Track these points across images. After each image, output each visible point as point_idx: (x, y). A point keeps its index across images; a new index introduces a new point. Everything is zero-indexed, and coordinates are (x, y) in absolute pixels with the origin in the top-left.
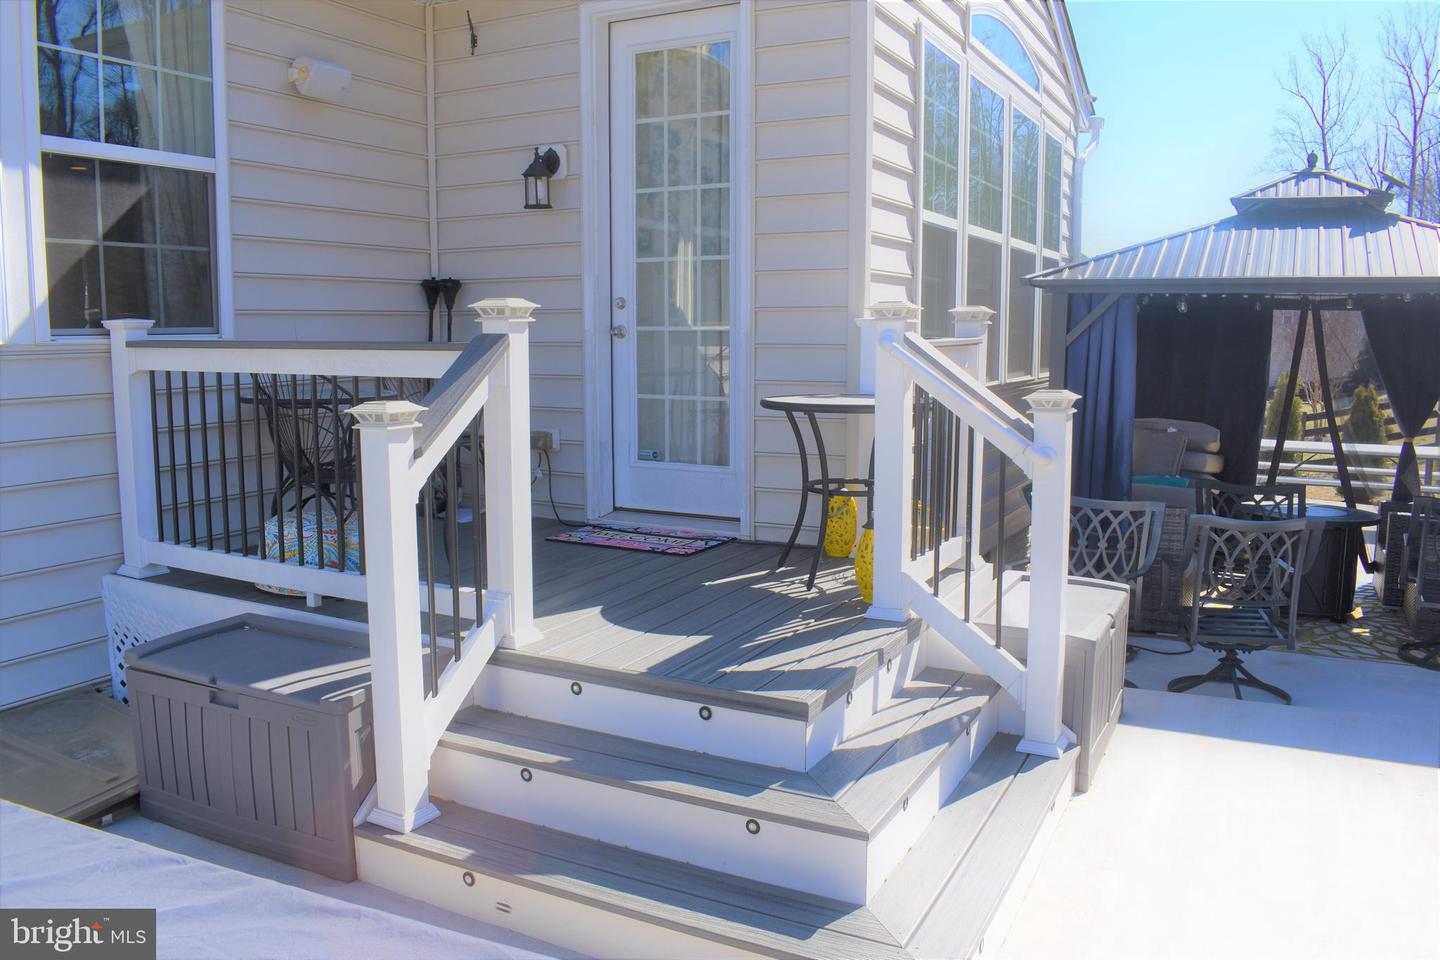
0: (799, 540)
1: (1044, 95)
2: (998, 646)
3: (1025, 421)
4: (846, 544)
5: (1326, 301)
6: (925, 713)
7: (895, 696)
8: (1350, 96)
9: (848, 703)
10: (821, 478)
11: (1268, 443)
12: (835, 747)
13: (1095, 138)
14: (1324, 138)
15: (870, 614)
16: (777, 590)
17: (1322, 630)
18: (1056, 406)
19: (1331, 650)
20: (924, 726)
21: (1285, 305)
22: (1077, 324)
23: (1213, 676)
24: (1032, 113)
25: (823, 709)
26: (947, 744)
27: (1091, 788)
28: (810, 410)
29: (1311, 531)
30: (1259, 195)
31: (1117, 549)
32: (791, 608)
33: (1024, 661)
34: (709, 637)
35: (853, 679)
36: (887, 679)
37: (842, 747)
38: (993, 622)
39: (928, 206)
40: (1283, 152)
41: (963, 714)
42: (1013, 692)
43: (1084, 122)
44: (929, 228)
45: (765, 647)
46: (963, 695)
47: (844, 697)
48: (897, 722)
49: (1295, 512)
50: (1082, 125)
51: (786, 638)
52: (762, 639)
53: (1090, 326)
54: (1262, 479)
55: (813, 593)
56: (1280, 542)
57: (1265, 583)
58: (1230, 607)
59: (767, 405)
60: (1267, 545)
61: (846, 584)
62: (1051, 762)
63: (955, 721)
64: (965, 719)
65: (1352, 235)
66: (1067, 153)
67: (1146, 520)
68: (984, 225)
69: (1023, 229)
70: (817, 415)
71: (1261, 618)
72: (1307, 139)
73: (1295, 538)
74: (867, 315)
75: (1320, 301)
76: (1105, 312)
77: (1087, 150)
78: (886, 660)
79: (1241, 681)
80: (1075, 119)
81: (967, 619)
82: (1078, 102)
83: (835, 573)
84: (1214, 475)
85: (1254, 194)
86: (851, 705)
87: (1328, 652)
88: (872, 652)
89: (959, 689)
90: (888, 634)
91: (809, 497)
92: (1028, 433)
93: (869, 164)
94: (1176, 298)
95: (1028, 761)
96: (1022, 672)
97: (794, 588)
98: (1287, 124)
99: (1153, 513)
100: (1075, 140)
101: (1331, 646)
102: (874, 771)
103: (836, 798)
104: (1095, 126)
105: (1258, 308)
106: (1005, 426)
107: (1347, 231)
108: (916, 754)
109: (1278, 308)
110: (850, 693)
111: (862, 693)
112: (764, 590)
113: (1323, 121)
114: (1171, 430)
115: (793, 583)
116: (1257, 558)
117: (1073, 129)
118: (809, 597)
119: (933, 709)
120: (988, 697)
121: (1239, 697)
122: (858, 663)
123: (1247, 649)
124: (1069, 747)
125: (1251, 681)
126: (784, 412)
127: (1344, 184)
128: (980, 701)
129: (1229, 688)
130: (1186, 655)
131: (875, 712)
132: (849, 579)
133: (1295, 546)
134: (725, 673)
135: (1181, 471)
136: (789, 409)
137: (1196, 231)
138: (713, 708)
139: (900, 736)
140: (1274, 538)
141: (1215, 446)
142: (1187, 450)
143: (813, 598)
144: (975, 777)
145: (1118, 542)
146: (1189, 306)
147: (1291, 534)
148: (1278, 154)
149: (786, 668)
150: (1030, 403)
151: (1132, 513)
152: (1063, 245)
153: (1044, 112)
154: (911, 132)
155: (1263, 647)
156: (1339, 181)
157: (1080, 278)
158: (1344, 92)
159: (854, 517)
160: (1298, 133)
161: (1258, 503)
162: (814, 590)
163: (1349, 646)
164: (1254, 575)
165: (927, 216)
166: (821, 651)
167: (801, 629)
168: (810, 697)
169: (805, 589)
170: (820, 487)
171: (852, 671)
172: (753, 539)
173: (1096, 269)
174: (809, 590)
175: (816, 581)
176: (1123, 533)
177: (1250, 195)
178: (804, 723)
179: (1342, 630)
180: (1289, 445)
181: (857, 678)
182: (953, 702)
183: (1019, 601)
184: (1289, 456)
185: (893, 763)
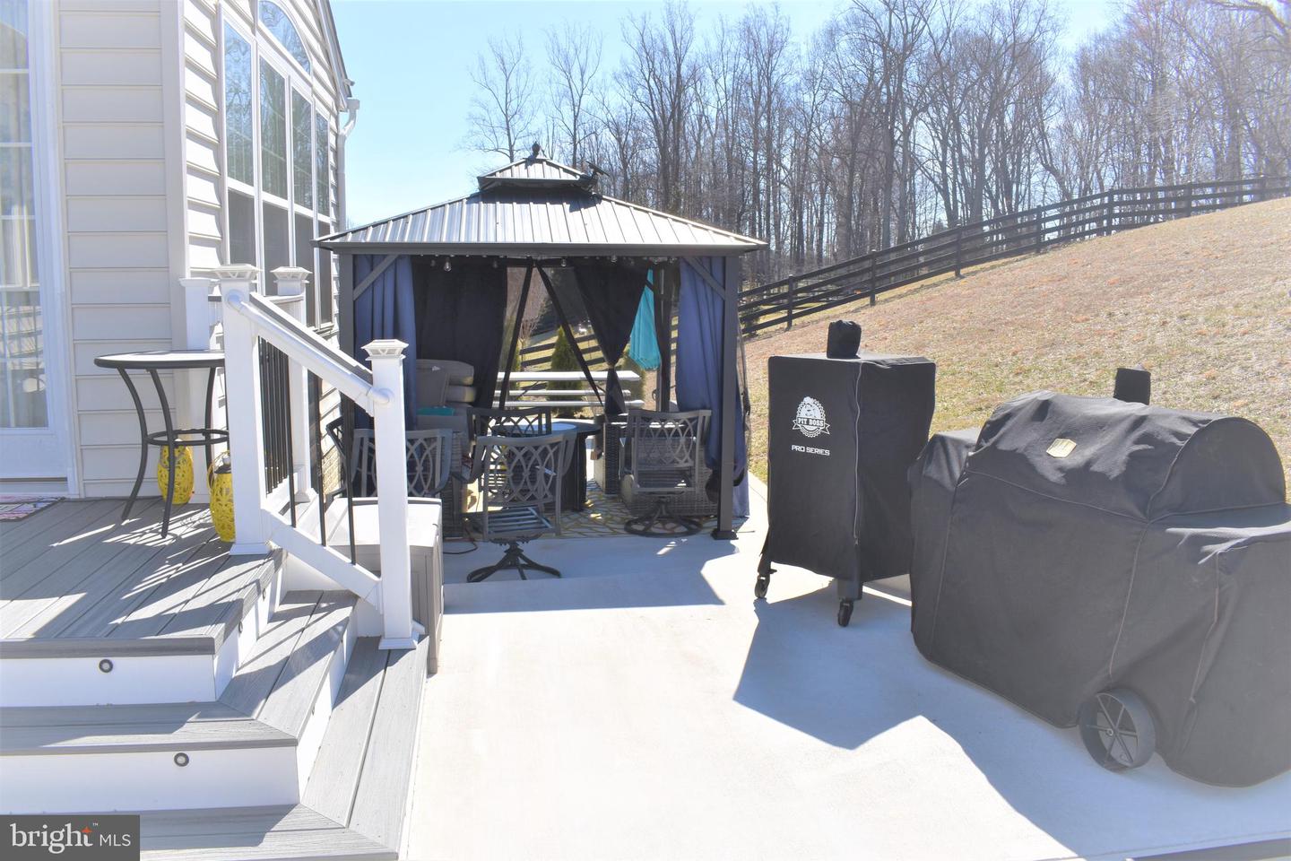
0: (141, 494)
1: (314, 78)
2: (353, 563)
3: (363, 368)
4: (185, 491)
5: (545, 260)
6: (303, 630)
7: (270, 621)
8: (527, 92)
9: (240, 632)
10: (165, 430)
11: (501, 375)
12: (234, 675)
13: (353, 117)
14: (508, 124)
15: (234, 551)
16: (132, 542)
17: (567, 520)
18: (391, 352)
19: (580, 533)
20: (307, 641)
21: (517, 263)
22: (361, 281)
23: (502, 565)
24: (305, 92)
25: (224, 641)
26: (333, 652)
27: (439, 669)
28: (152, 367)
29: (567, 442)
30: (499, 175)
31: (416, 471)
32: (155, 557)
33: (378, 573)
34: (83, 594)
35: (242, 608)
36: (264, 606)
37: (240, 673)
38: (348, 543)
39: (231, 175)
40: (477, 133)
41: (337, 625)
42: (371, 600)
43: (343, 103)
44: (234, 195)
45: (146, 595)
46: (330, 610)
47: (237, 628)
48: (281, 642)
49: (544, 429)
50: (341, 104)
51: (162, 583)
52: (139, 589)
53: (373, 283)
54: (496, 404)
55: (168, 540)
56: (545, 452)
57: (521, 487)
58: (499, 508)
59: (100, 363)
60: (536, 455)
61: (198, 527)
62: (410, 652)
63: (332, 632)
64: (340, 628)
65: (571, 210)
66: (331, 129)
67: (438, 444)
68: (274, 192)
69: (302, 198)
70: (158, 371)
71: (532, 514)
72: (495, 124)
73: (556, 447)
74: (188, 276)
75: (541, 260)
76: (385, 271)
77: (347, 127)
78: (262, 590)
79: (523, 566)
80: (336, 100)
81: (324, 544)
82: (338, 85)
83: (182, 519)
84: (470, 403)
85: (494, 174)
86: (242, 635)
87: (576, 535)
88: (250, 584)
89: (324, 605)
90: (258, 566)
91: (149, 450)
92: (368, 379)
93: (184, 135)
94: (442, 260)
95: (392, 657)
96: (377, 583)
97: (148, 537)
98: (478, 111)
99: (443, 438)
100: (337, 118)
101: (580, 530)
102: (277, 689)
103: (254, 717)
104: (353, 107)
105: (495, 266)
106: (349, 373)
107: (567, 206)
108: (309, 666)
109: (511, 266)
110: (240, 624)
111: (248, 621)
112: (118, 544)
113: (507, 110)
114: (435, 368)
115: (144, 533)
116: (512, 467)
117: (335, 109)
118: (167, 543)
119: (308, 626)
120: (351, 608)
121: (524, 578)
122: (243, 595)
123: (526, 539)
124: (421, 638)
125: (532, 565)
126: (116, 369)
127: (561, 170)
128: (346, 612)
129: (516, 572)
130: (472, 553)
131: (258, 638)
132: (198, 523)
133: (556, 454)
134: (117, 626)
135: (447, 401)
136: (122, 367)
137: (452, 203)
138: (112, 659)
139: (288, 653)
140: (540, 449)
141: (469, 380)
142: (450, 384)
143: (171, 545)
144: (352, 677)
145: (416, 465)
146: (452, 266)
147: (552, 445)
148: (473, 135)
149: (176, 610)
150: (369, 352)
151: (425, 440)
152: (332, 210)
153: (314, 93)
154: (215, 105)
155: (536, 537)
156: (558, 167)
157: (363, 241)
158: (521, 89)
159: (190, 465)
160: (487, 118)
161: (516, 423)
162: (168, 537)
163: (590, 528)
164: (511, 481)
165: (232, 184)
166: (202, 591)
167: (173, 574)
168: (213, 631)
169: (160, 536)
170: (165, 439)
171: (239, 602)
172: (83, 497)
173: (375, 234)
174: (164, 537)
175: (170, 527)
176: (420, 458)
177: (491, 175)
178: (211, 656)
179: (582, 516)
180: (514, 376)
181: (245, 608)
182: (323, 617)
183: (368, 522)
184: (514, 385)
185: (293, 676)
